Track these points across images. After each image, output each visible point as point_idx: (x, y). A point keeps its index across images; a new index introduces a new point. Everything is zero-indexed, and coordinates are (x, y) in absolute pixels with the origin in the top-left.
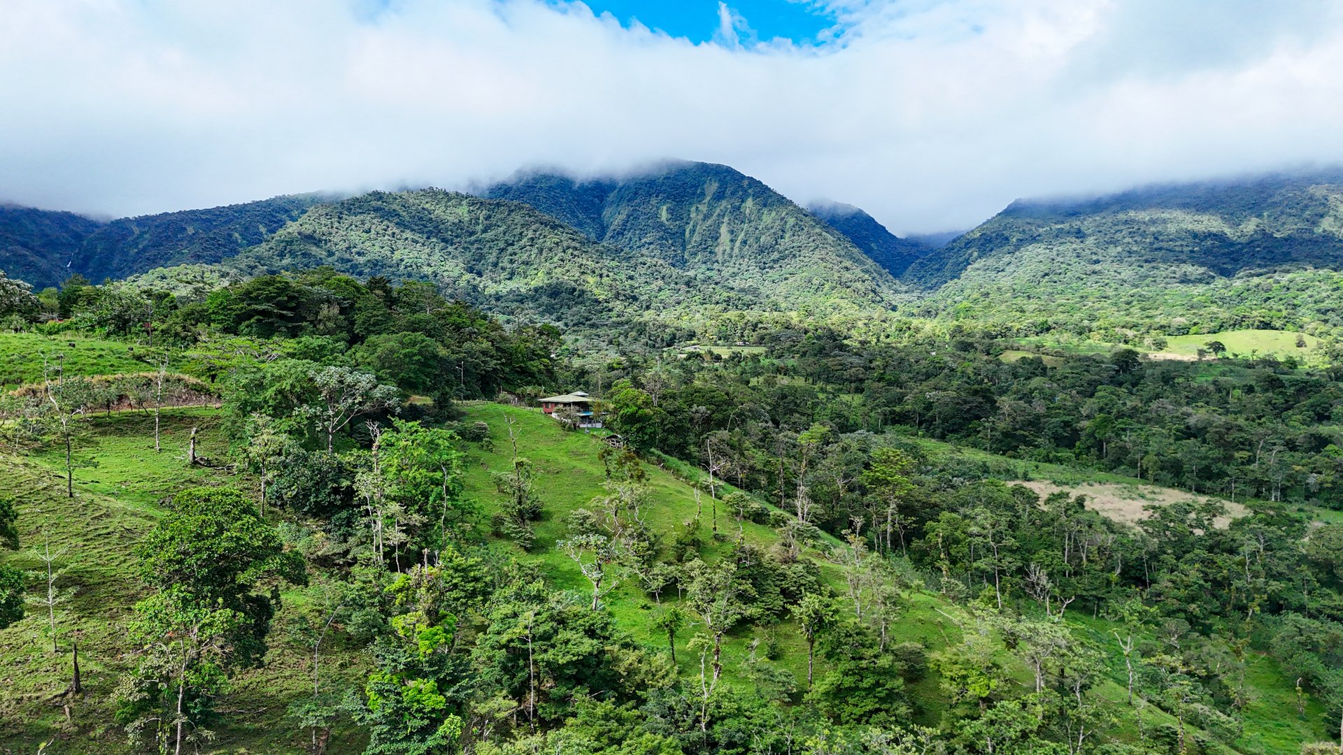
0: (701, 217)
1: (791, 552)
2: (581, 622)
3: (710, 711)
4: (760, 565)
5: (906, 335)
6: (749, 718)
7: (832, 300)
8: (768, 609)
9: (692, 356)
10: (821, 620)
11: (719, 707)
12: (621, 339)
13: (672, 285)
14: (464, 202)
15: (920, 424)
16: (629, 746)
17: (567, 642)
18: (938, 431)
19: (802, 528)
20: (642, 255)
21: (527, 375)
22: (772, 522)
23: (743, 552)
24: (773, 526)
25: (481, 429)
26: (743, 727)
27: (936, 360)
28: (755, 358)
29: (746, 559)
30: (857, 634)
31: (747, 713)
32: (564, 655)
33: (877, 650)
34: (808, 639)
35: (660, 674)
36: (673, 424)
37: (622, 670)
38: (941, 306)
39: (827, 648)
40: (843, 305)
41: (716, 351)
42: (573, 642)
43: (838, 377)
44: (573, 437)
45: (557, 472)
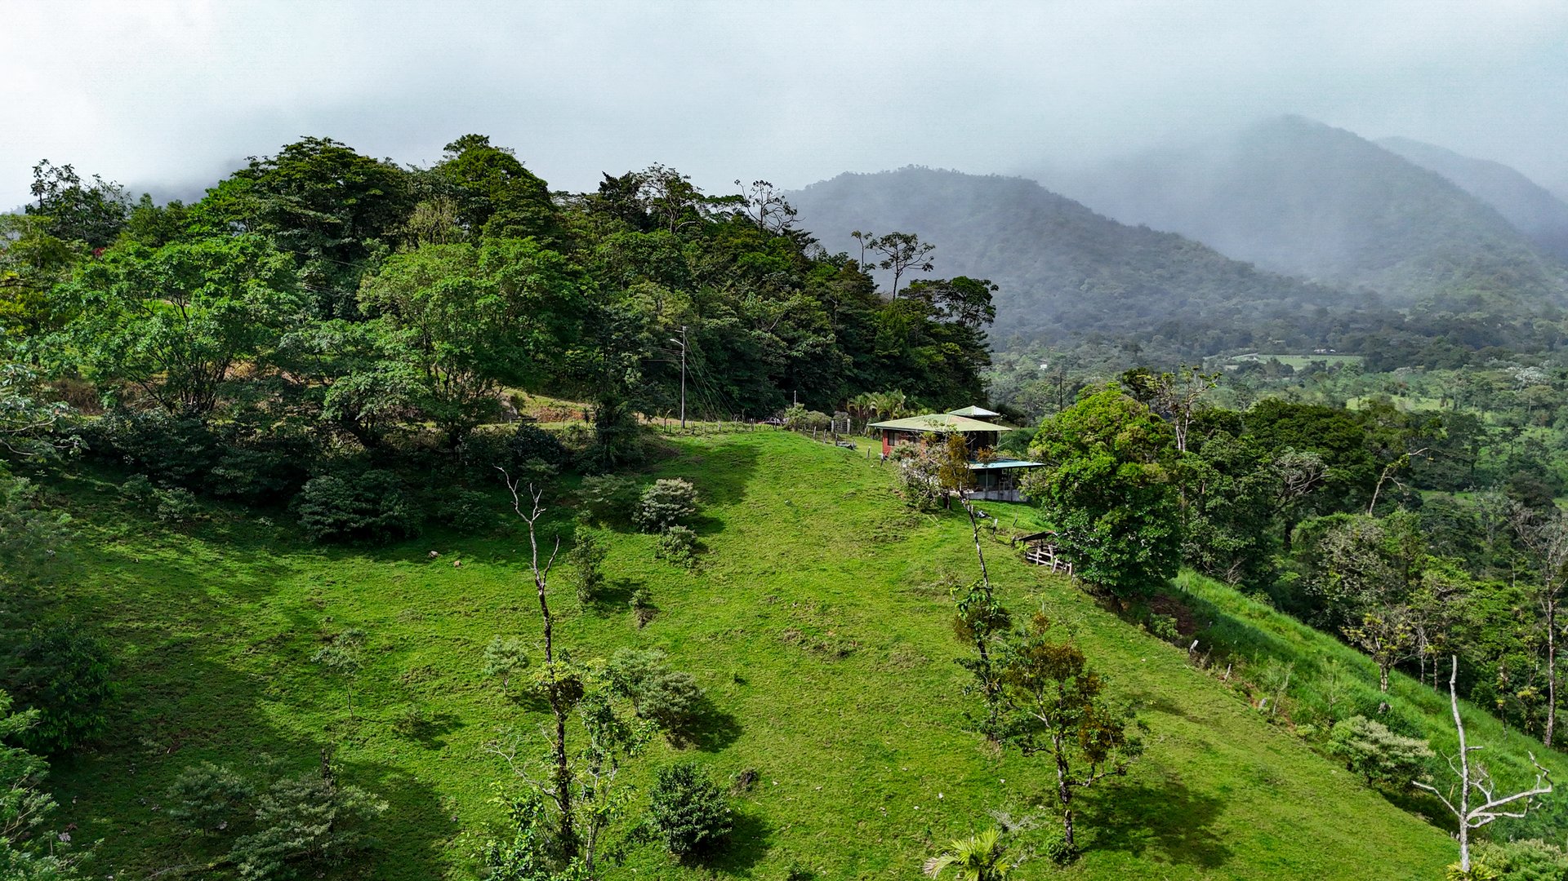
9: (1245, 367)
25: (674, 499)
36: (1230, 495)
41: (1284, 360)
43: (1503, 400)
44: (934, 528)
45: (844, 654)
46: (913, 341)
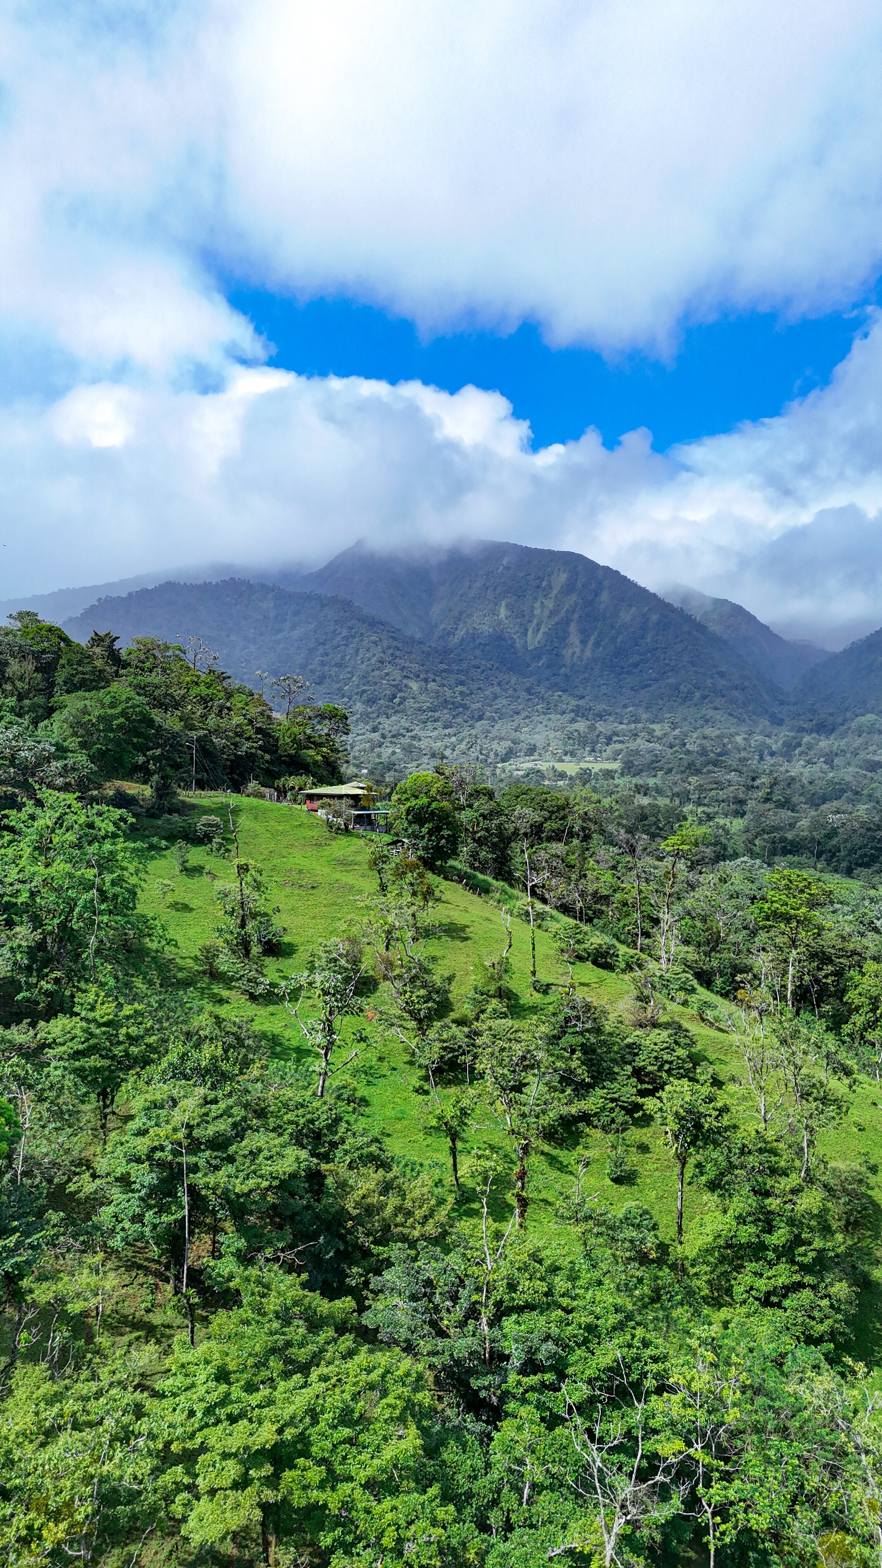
0: (546, 613)
1: (649, 1010)
2: (290, 1116)
3: (496, 1296)
4: (598, 1031)
5: (797, 752)
6: (568, 1311)
7: (703, 712)
8: (613, 1100)
9: (530, 773)
10: (698, 1126)
11: (512, 1287)
12: (447, 753)
13: (510, 692)
14: (270, 596)
15: (819, 856)
16: (324, 1379)
17: (254, 1154)
18: (844, 864)
19: (667, 976)
20: (475, 657)
21: (297, 765)
22: (623, 965)
23: (573, 1008)
24: (623, 971)
25: (212, 826)
26: (555, 1331)
27: (836, 780)
28: (609, 774)
29: (578, 1018)
30: (761, 1151)
31: (565, 1301)
32: (247, 1177)
33: (794, 1180)
34: (678, 1156)
35: (419, 1214)
37: (350, 1206)
38: (840, 720)
39: (711, 1172)
40: (718, 717)
41: (559, 767)
42: (266, 1153)
43: (712, 798)
44: (343, 841)
45: (313, 887)
46: (301, 747)
